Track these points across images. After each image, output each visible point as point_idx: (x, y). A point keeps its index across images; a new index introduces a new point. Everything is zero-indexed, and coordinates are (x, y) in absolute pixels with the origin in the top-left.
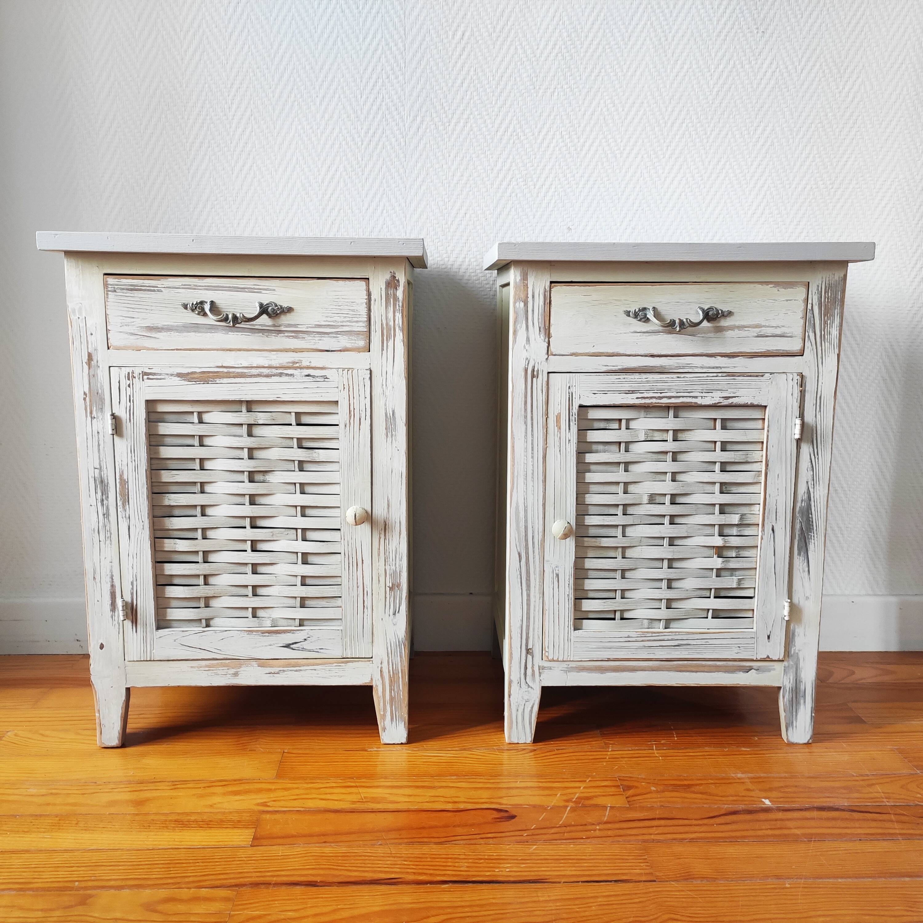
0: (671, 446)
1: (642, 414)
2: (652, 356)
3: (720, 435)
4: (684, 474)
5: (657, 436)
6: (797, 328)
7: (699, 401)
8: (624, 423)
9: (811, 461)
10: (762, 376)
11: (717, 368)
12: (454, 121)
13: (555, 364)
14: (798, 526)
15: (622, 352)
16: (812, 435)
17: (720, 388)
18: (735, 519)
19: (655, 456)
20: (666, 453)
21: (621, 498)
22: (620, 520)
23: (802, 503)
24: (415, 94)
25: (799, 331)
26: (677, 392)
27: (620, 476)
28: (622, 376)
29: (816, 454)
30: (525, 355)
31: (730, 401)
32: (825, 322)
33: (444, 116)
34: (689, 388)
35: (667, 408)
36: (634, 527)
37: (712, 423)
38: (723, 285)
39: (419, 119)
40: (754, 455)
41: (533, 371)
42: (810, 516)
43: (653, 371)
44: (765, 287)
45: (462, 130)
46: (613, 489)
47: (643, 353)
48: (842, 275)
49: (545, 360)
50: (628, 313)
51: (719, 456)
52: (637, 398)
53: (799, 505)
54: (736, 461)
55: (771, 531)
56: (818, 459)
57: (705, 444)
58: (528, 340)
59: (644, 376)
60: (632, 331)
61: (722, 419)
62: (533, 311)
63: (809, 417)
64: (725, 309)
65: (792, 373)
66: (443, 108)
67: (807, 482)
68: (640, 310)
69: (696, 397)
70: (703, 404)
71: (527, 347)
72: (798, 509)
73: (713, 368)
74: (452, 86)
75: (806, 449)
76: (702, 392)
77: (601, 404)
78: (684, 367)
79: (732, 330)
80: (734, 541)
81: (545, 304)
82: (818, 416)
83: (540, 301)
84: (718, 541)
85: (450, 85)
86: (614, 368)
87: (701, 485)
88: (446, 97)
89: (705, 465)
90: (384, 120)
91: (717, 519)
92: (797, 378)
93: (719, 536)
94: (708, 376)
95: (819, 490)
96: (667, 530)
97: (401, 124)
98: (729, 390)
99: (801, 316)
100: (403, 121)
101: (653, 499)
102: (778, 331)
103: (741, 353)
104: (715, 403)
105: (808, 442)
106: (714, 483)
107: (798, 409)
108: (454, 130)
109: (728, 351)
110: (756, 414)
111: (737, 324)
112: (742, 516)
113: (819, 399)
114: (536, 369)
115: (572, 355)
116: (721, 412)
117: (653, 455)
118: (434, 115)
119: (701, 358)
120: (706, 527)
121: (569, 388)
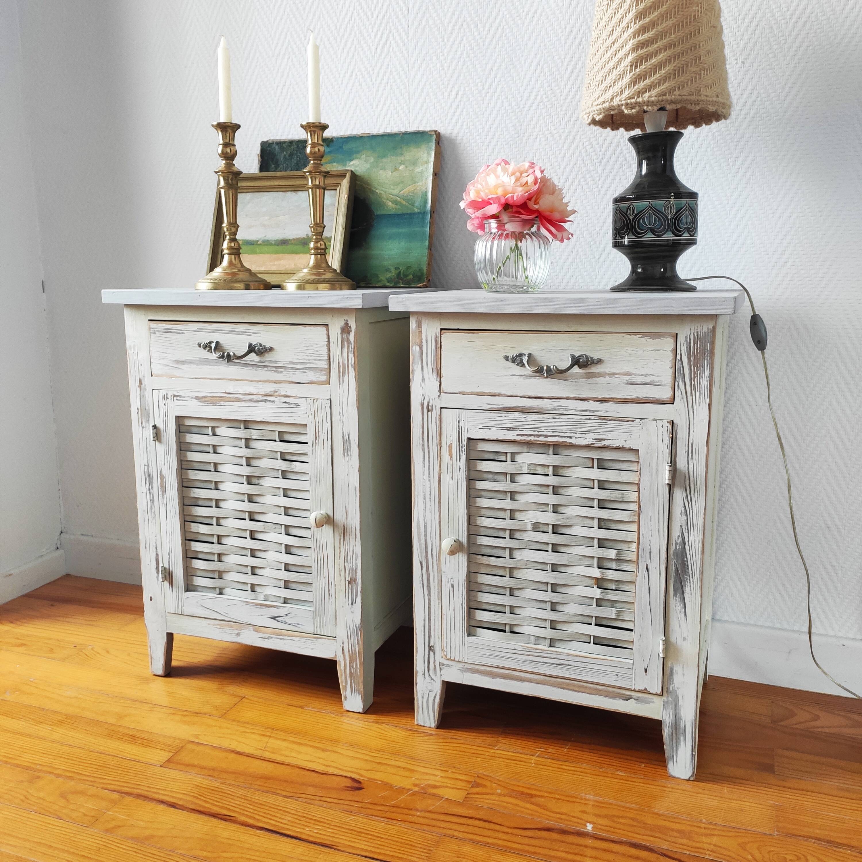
0: (551, 480)
1: (525, 449)
2: (530, 397)
3: (597, 474)
4: (565, 507)
5: (540, 470)
6: (667, 376)
7: (573, 441)
8: (509, 455)
9: (685, 506)
10: (633, 421)
11: (590, 411)
13: (446, 400)
14: (673, 568)
15: (503, 393)
16: (685, 481)
17: (592, 429)
18: (612, 554)
19: (538, 489)
20: (548, 486)
21: (507, 524)
22: (507, 543)
23: (676, 546)
25: (668, 379)
26: (553, 432)
27: (507, 504)
28: (504, 414)
29: (689, 500)
30: (421, 391)
31: (603, 443)
32: (695, 373)
34: (564, 428)
35: (547, 445)
36: (521, 550)
37: (589, 463)
38: (593, 335)
40: (629, 495)
41: (428, 405)
42: (685, 559)
43: (531, 411)
44: (633, 337)
46: (501, 514)
47: (521, 395)
48: (711, 327)
49: (437, 396)
50: (506, 358)
51: (597, 494)
52: (518, 435)
53: (674, 547)
54: (612, 499)
55: (645, 570)
56: (692, 504)
57: (583, 481)
58: (423, 379)
59: (523, 415)
60: (511, 374)
61: (598, 459)
62: (427, 354)
63: (681, 463)
64: (595, 357)
65: (662, 420)
67: (681, 526)
68: (516, 356)
69: (571, 437)
70: (577, 444)
71: (423, 384)
72: (672, 551)
73: (587, 411)
75: (679, 495)
76: (576, 433)
77: (486, 438)
78: (559, 409)
79: (602, 377)
80: (611, 575)
81: (436, 348)
82: (691, 464)
83: (432, 346)
84: (597, 573)
86: (496, 407)
87: (581, 519)
89: (584, 501)
91: (596, 552)
92: (666, 424)
93: (599, 568)
94: (581, 419)
95: (694, 535)
96: (550, 557)
98: (602, 433)
99: (670, 365)
101: (536, 527)
102: (648, 380)
103: (612, 398)
104: (588, 444)
105: (681, 486)
106: (593, 518)
107: (669, 456)
109: (600, 396)
110: (630, 457)
111: (608, 371)
112: (620, 552)
113: (691, 447)
114: (430, 404)
115: (460, 393)
116: (597, 452)
117: (537, 487)
119: (575, 401)
120: (587, 559)
121: (459, 422)
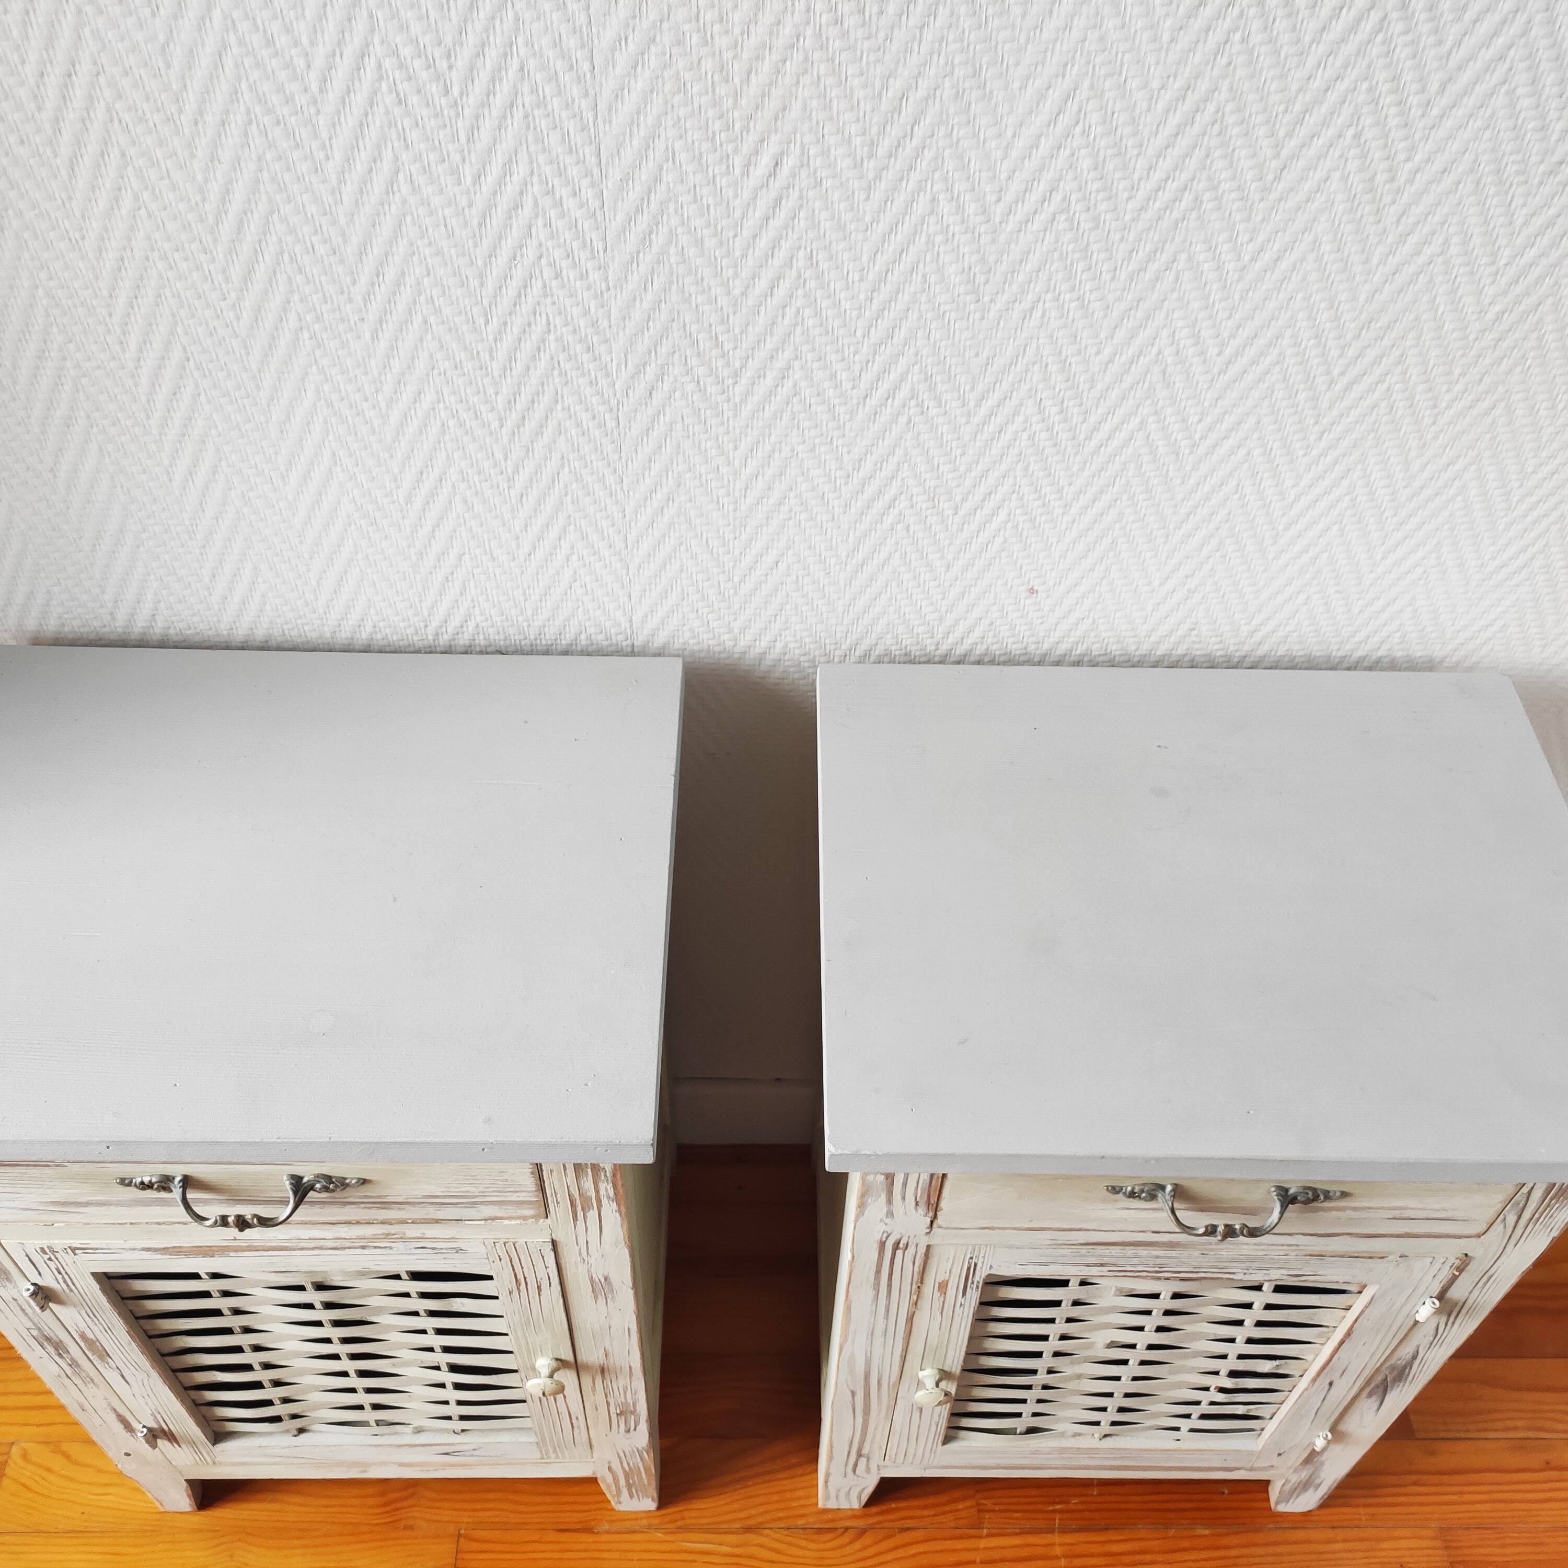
12: (749, 373)
24: (637, 315)
33: (720, 363)
39: (651, 371)
45: (771, 393)
66: (718, 344)
74: (744, 294)
85: (737, 292)
88: (724, 321)
90: (556, 373)
97: (603, 382)
100: (607, 375)
108: (747, 394)
118: (694, 361)
